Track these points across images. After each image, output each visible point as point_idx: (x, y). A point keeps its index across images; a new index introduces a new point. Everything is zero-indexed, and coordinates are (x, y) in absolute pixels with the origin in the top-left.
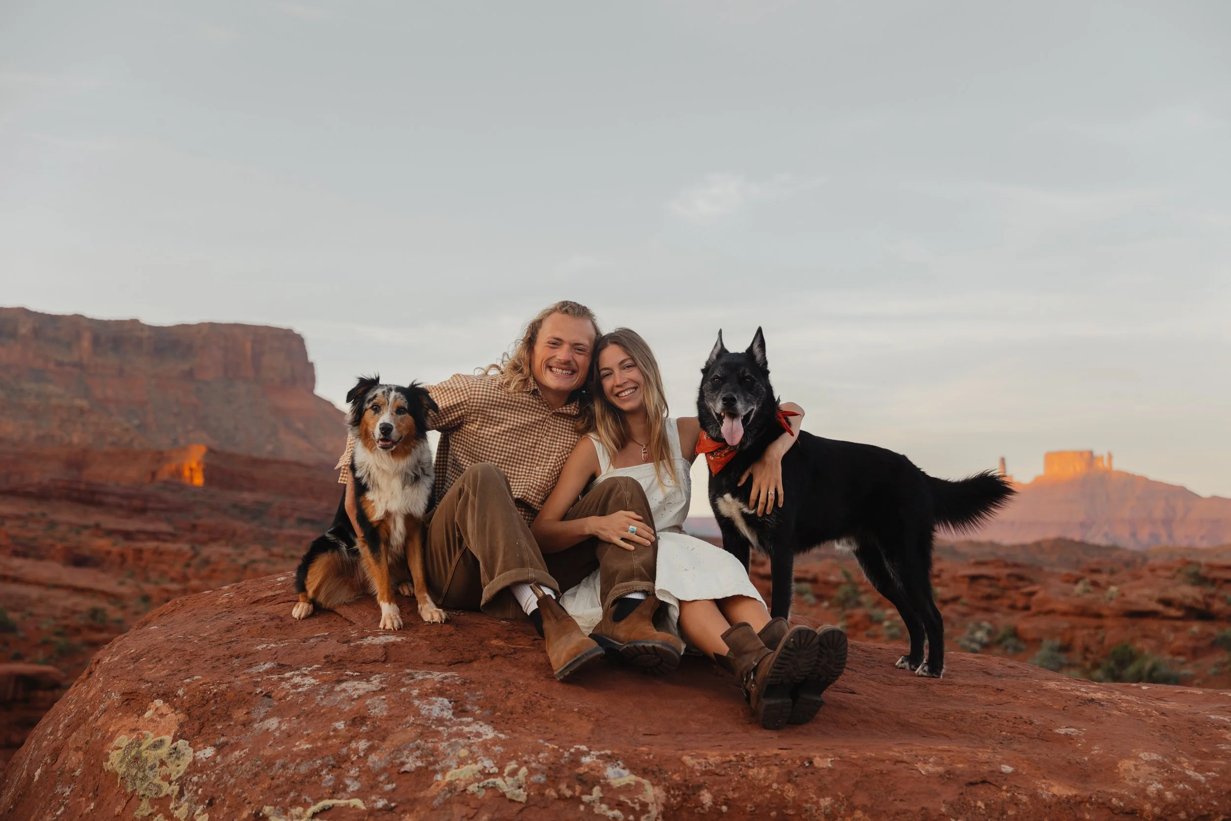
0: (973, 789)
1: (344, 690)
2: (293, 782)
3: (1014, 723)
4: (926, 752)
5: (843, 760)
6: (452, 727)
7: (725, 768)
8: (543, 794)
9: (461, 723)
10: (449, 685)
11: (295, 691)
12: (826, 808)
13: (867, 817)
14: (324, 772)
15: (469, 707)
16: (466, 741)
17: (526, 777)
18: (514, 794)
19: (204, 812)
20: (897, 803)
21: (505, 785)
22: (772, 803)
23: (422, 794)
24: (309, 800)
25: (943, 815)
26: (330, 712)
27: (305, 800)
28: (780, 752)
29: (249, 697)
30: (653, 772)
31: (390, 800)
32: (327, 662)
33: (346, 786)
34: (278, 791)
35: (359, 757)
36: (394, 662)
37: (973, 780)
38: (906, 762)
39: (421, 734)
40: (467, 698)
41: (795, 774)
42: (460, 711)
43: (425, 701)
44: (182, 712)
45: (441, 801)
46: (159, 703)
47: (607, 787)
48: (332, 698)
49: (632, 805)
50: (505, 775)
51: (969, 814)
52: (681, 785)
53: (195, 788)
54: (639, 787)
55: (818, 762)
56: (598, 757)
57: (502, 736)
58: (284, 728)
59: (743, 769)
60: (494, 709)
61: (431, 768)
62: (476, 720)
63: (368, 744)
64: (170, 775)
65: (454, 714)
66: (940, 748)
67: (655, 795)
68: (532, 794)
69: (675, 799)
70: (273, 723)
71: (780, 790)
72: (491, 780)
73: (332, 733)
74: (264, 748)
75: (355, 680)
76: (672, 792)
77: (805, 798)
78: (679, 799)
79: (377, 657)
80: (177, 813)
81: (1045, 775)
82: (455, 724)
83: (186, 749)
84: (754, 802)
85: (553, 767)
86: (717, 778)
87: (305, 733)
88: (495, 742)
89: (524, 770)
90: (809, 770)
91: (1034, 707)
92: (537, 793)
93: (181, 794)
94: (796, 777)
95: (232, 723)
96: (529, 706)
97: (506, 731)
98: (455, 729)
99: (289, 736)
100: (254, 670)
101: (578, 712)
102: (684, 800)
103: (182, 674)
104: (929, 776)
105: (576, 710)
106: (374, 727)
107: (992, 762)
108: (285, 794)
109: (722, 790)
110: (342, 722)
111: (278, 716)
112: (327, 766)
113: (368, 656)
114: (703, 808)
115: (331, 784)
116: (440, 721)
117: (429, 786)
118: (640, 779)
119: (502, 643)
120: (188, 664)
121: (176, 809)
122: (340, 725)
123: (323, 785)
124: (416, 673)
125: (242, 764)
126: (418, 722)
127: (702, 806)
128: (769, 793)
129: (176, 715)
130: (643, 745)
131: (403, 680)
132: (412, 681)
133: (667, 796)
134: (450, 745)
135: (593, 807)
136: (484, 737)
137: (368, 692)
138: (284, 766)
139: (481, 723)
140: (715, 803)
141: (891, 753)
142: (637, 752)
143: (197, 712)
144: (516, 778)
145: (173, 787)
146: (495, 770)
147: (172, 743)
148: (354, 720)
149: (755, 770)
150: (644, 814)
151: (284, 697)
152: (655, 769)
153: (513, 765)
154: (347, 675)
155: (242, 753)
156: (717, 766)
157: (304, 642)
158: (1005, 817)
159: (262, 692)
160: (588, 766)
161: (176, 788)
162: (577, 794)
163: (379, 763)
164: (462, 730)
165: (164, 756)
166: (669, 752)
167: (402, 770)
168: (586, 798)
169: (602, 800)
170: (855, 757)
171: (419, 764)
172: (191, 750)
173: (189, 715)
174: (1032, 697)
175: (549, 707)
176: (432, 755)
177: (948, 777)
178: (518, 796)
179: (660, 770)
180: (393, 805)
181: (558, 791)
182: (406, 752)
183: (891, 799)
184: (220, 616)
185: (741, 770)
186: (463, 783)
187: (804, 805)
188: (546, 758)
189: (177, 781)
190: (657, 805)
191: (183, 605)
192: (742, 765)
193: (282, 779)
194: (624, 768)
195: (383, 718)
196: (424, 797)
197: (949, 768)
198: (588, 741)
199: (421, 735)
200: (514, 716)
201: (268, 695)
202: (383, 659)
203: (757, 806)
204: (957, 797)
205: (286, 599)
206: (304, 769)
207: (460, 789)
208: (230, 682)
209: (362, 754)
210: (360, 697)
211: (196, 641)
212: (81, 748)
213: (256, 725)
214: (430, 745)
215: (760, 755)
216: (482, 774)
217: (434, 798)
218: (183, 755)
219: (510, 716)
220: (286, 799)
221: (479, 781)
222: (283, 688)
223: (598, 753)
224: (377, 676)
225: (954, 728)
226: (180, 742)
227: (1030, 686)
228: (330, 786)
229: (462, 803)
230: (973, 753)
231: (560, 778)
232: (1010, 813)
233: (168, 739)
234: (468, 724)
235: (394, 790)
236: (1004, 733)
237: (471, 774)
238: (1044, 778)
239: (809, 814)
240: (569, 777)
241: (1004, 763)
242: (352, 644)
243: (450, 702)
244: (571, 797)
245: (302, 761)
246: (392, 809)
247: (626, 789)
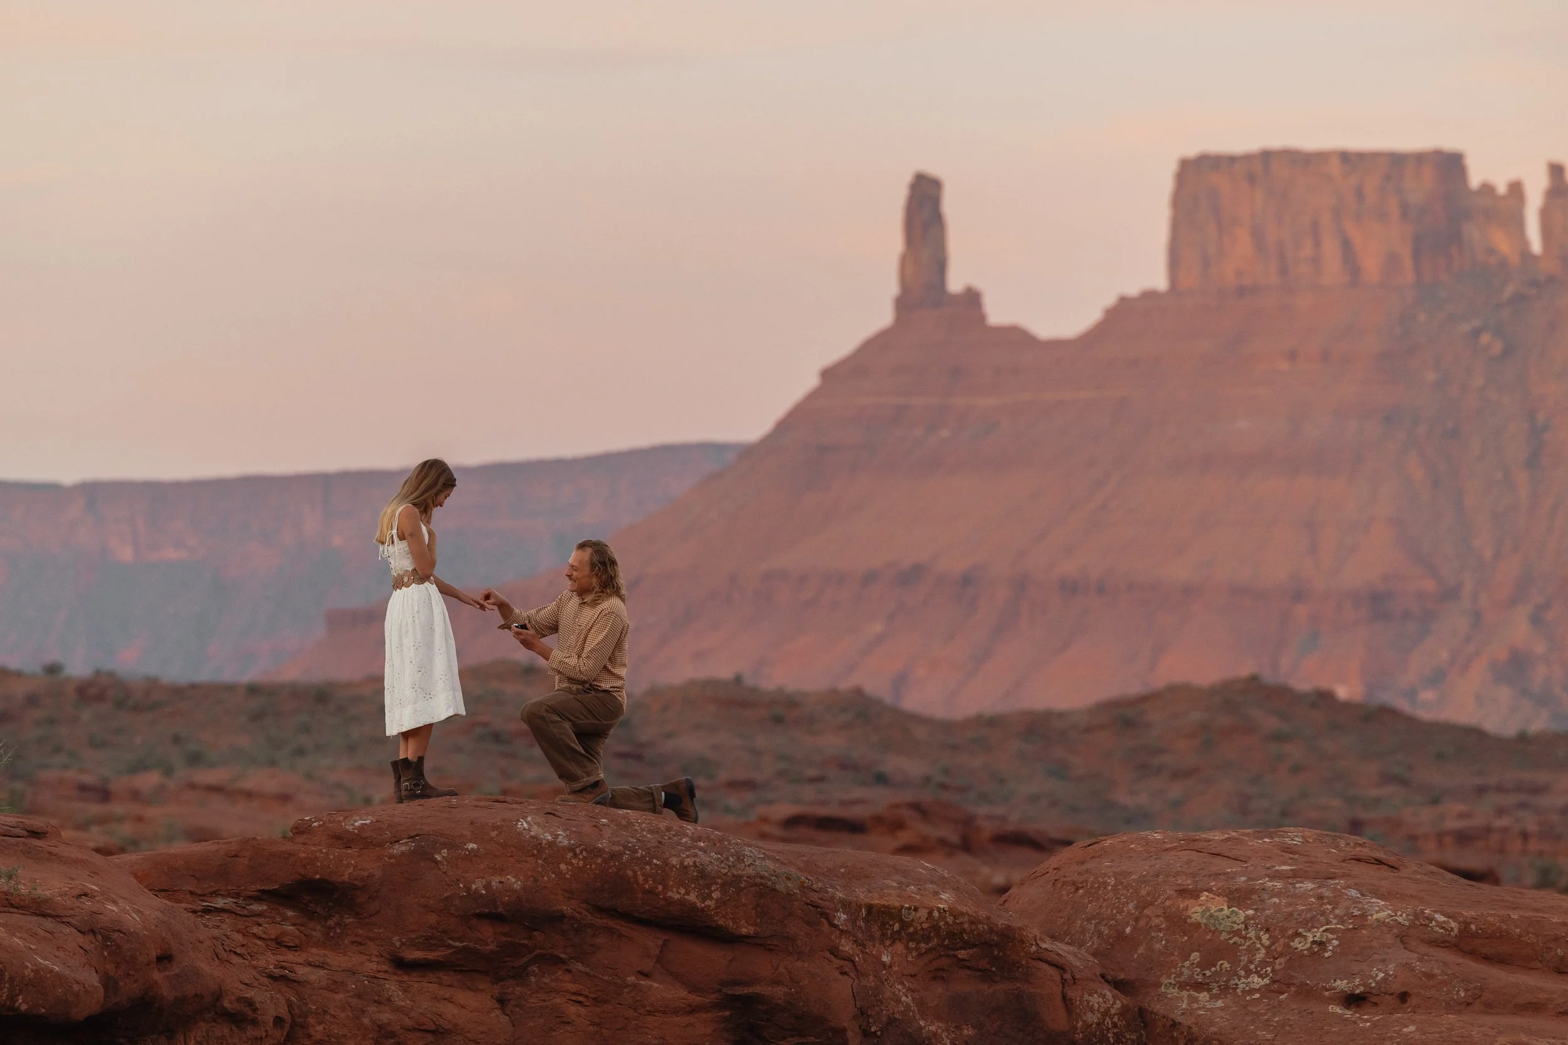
2: (1305, 921)
6: (1364, 900)
8: (1414, 923)
9: (1367, 899)
12: (1517, 933)
13: (1534, 937)
14: (1318, 917)
15: (1366, 893)
16: (1374, 905)
17: (1406, 917)
18: (1403, 923)
19: (1264, 934)
20: (1545, 932)
21: (1400, 919)
23: (1366, 923)
24: (1318, 926)
27: (1316, 927)
29: (1253, 890)
30: (1454, 917)
31: (1354, 926)
33: (1331, 922)
34: (1300, 924)
39: (1353, 902)
40: (1363, 890)
41: (1505, 920)
42: (1363, 894)
43: (1346, 891)
44: (1222, 897)
45: (1375, 925)
46: (1206, 894)
47: (1437, 921)
49: (1447, 929)
50: (1397, 917)
52: (1464, 923)
53: (1254, 926)
54: (1448, 922)
55: (1512, 916)
56: (1431, 911)
57: (1388, 903)
58: (1284, 902)
59: (1485, 917)
61: (1365, 914)
62: (1373, 898)
63: (1331, 906)
64: (1235, 921)
65: (1362, 896)
67: (1454, 926)
70: (1276, 900)
71: (1501, 925)
72: (1393, 918)
73: (1311, 903)
74: (1280, 910)
76: (1461, 925)
77: (1510, 928)
78: (1463, 927)
80: (1248, 936)
83: (1238, 911)
85: (1415, 914)
86: (1477, 920)
87: (1297, 903)
89: (1404, 915)
90: (1510, 919)
92: (1411, 923)
93: (1247, 928)
95: (1254, 901)
98: (1366, 901)
99: (1290, 904)
102: (1465, 928)
104: (1556, 923)
106: (1329, 900)
108: (1304, 925)
109: (1479, 925)
111: (1276, 898)
112: (1318, 914)
115: (1324, 921)
116: (1358, 898)
117: (1368, 921)
118: (1448, 919)
121: (1247, 934)
122: (1312, 900)
123: (1321, 921)
125: (1273, 916)
126: (1348, 898)
127: (1472, 930)
128: (1496, 926)
129: (1220, 898)
133: (1459, 926)
134: (1368, 906)
135: (1433, 929)
136: (1380, 904)
140: (1476, 930)
143: (1230, 897)
144: (1402, 918)
145: (1240, 926)
146: (1393, 915)
147: (1228, 909)
149: (1490, 918)
150: (1451, 932)
152: (1454, 915)
153: (1399, 913)
155: (1269, 912)
159: (1256, 889)
160: (1428, 914)
161: (1242, 926)
163: (1341, 913)
164: (1369, 901)
165: (1227, 914)
167: (1353, 915)
168: (1430, 925)
169: (1435, 926)
171: (1359, 913)
172: (1241, 911)
173: (1227, 898)
176: (1363, 910)
178: (1405, 924)
181: (1419, 922)
182: (1350, 909)
188: (1410, 911)
189: (1241, 923)
190: (1456, 929)
193: (1300, 920)
194: (1442, 915)
195: (1331, 897)
196: (1368, 924)
201: (1261, 890)
203: (1492, 931)
206: (1308, 916)
207: (1381, 921)
209: (1330, 910)
212: (1160, 916)
213: (1268, 901)
214: (1359, 906)
216: (1388, 916)
217: (1372, 924)
218: (1238, 913)
220: (1306, 926)
221: (1388, 918)
226: (1232, 908)
229: (1384, 926)
231: (1419, 918)
233: (1225, 907)
234: (1371, 899)
235: (1353, 922)
237: (1384, 916)
239: (1511, 936)
244: (1425, 925)
245: (1304, 913)
246: (1356, 929)
247: (1444, 922)
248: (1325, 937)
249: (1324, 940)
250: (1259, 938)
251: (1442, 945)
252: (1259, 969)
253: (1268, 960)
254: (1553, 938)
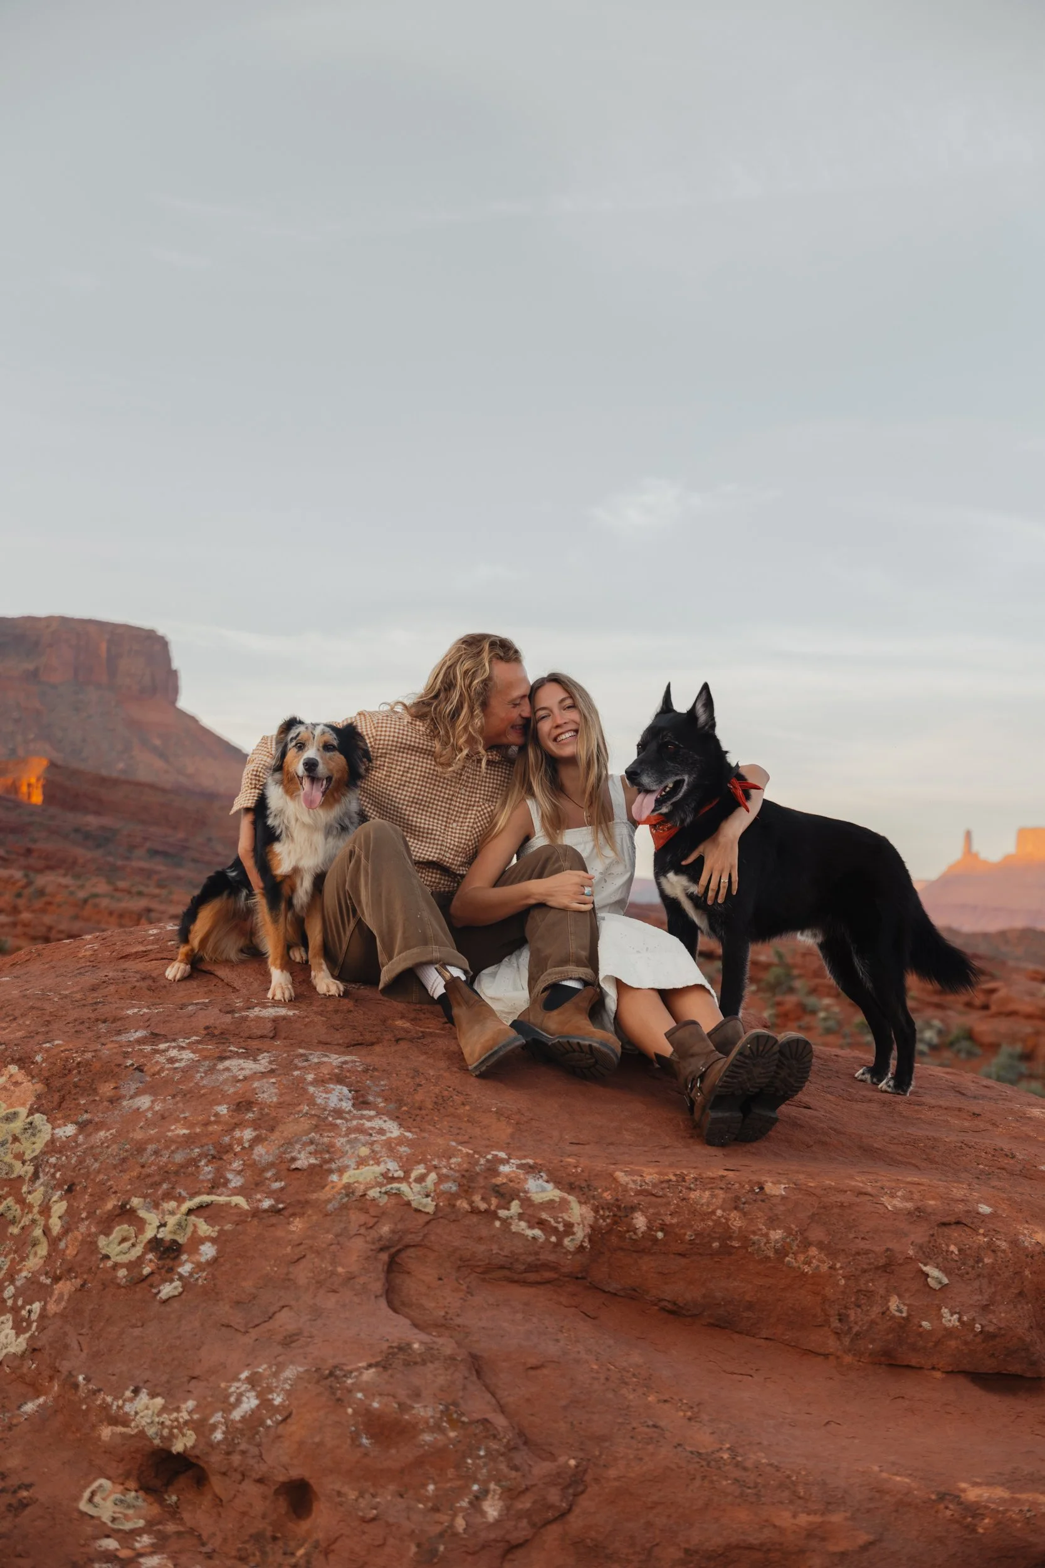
0: (946, 1231)
1: (227, 1069)
2: (167, 1172)
3: (993, 1156)
4: (893, 1184)
5: (798, 1187)
6: (351, 1120)
7: (662, 1189)
8: (454, 1206)
9: (362, 1117)
10: (349, 1071)
11: (170, 1066)
12: (776, 1241)
13: (822, 1255)
14: (203, 1163)
15: (371, 1098)
16: (368, 1138)
17: (435, 1184)
18: (420, 1203)
19: (61, 1199)
20: (857, 1241)
21: (411, 1192)
22: (715, 1232)
23: (314, 1196)
24: (184, 1194)
25: (911, 1258)
26: (211, 1093)
27: (180, 1193)
28: (725, 1173)
29: (117, 1070)
30: (581, 1188)
31: (278, 1201)
32: (208, 1034)
33: (227, 1181)
34: (149, 1181)
35: (244, 1148)
36: (285, 1039)
37: (945, 1220)
38: (871, 1195)
39: (316, 1126)
40: (370, 1088)
41: (743, 1200)
42: (361, 1102)
43: (322, 1088)
44: (41, 1081)
45: (337, 1205)
46: (13, 1069)
47: (527, 1202)
48: (214, 1077)
49: (555, 1225)
50: (411, 1180)
51: (940, 1260)
52: (613, 1205)
53: (52, 1170)
54: (563, 1204)
55: (770, 1188)
56: (519, 1167)
57: (408, 1134)
58: (157, 1108)
59: (684, 1190)
60: (400, 1102)
61: (326, 1167)
62: (379, 1113)
63: (254, 1134)
64: (24, 1153)
65: (354, 1105)
66: (909, 1179)
67: (581, 1215)
68: (441, 1204)
69: (604, 1221)
70: (144, 1102)
71: (726, 1219)
72: (395, 1185)
73: (213, 1119)
74: (134, 1130)
75: (240, 1058)
76: (601, 1212)
77: (753, 1228)
78: (608, 1221)
79: (265, 1032)
80: (30, 1198)
81: (1028, 1219)
82: (354, 1117)
83: (44, 1125)
84: (695, 1230)
85: (467, 1174)
86: (654, 1199)
87: (182, 1116)
88: (401, 1141)
89: (433, 1176)
90: (759, 1197)
91: (1016, 1138)
92: (447, 1203)
93: (36, 1176)
94: (744, 1203)
95: (97, 1098)
96: (441, 1101)
97: (414, 1130)
98: (355, 1123)
99: (163, 1118)
100: (123, 1038)
101: (496, 1112)
102: (615, 1223)
103: (40, 1038)
104: (897, 1212)
105: (494, 1109)
106: (262, 1114)
107: (968, 1201)
108: (157, 1184)
109: (658, 1214)
110: (225, 1106)
111: (150, 1094)
112: (206, 1156)
113: (255, 1031)
114: (635, 1233)
115: (210, 1177)
116: (338, 1113)
117: (323, 1187)
118: (565, 1195)
119: (407, 1025)
120: (47, 1026)
121: (29, 1193)
122: (223, 1109)
123: (201, 1177)
124: (311, 1054)
125: (108, 1147)
126: (313, 1113)
127: (635, 1230)
128: (713, 1220)
129: (33, 1084)
130: (569, 1156)
131: (296, 1061)
132: (305, 1064)
133: (595, 1217)
134: (349, 1142)
135: (510, 1224)
136: (389, 1135)
137: (255, 1073)
138: (156, 1153)
139: (386, 1119)
140: (650, 1228)
141: (853, 1183)
142: (562, 1164)
143: (57, 1083)
144: (423, 1184)
145: (26, 1168)
146: (400, 1174)
147: (27, 1117)
148: (238, 1104)
149: (697, 1193)
150: (568, 1236)
151: (158, 1073)
152: (584, 1184)
153: (420, 1170)
154: (231, 1051)
155: (108, 1134)
156: (654, 1185)
157: (181, 1009)
158: (980, 1265)
159: (132, 1065)
160: (506, 1176)
161: (30, 1169)
162: (493, 1208)
163: (267, 1157)
164: (363, 1124)
165: (17, 1132)
166: (600, 1165)
167: (293, 1166)
168: (502, 1213)
169: (521, 1217)
170: (812, 1185)
171: (313, 1161)
172: (49, 1126)
173: (47, 1085)
174: (1014, 1125)
175: (463, 1104)
176: (328, 1152)
177: (918, 1215)
178: (425, 1206)
179: (588, 1186)
180: (281, 1206)
181: (471, 1203)
182: (298, 1146)
183: (851, 1236)
184: (82, 970)
185: (680, 1192)
186: (362, 1187)
187: (752, 1236)
188: (459, 1164)
189: (31, 1160)
190: (584, 1226)
191: (39, 955)
192: (682, 1186)
193: (153, 1168)
194: (547, 1182)
195: (272, 1105)
196: (317, 1200)
197: (919, 1204)
198: (506, 1147)
199: (316, 1128)
200: (423, 1112)
201: (140, 1069)
202: (271, 1035)
203: (698, 1234)
204: (927, 1239)
205: (160, 956)
206: (179, 1158)
207: (359, 1193)
208: (95, 1051)
209: (246, 1145)
210: (245, 1078)
211: (56, 999)
213: (125, 1103)
214: (326, 1140)
215: (704, 1176)
216: (384, 1178)
217: (329, 1201)
218: (40, 1131)
219: (418, 1112)
220: (158, 1190)
221: (381, 1185)
222: (157, 1062)
223: (519, 1162)
224: (266, 1054)
225: (924, 1157)
226: (37, 1115)
227: (1011, 1111)
228: (209, 1180)
229: (361, 1209)
230: (947, 1188)
231: (474, 1188)
232: (986, 1260)
233: (23, 1111)
234: (370, 1119)
235: (282, 1189)
236: (981, 1166)
237: (372, 1177)
238: (1027, 1222)
239: (756, 1247)
240: (483, 1187)
241: (981, 1203)
242: (237, 1015)
243: (350, 1091)
244: (486, 1211)
245: (177, 1148)
246: (279, 1211)
247: (550, 1205)
248: (190, 1230)
249: (181, 1240)
250: (46, 1210)
251: (532, 1277)
252: (20, 1302)
253: (43, 1279)
254: (882, 1262)
